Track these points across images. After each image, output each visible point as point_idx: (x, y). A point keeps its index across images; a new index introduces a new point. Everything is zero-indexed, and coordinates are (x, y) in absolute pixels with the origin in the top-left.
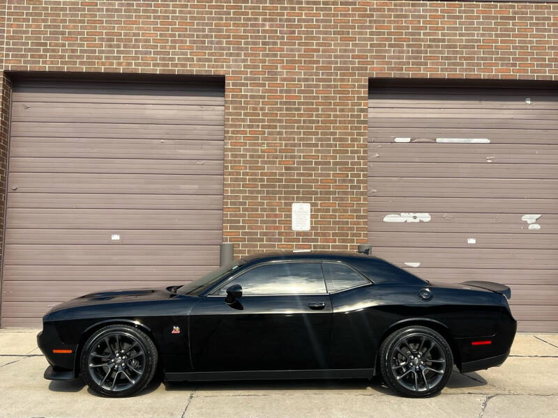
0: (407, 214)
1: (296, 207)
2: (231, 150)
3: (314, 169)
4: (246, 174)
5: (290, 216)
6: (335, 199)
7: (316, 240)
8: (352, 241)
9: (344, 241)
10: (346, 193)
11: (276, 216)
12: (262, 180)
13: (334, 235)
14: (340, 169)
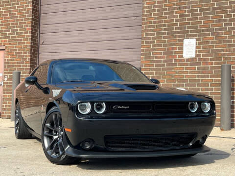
1: (186, 42)
2: (146, 8)
3: (198, 14)
4: (155, 22)
5: (182, 48)
6: (213, 34)
7: (199, 64)
8: (224, 63)
11: (173, 49)
13: (212, 59)
14: (217, 13)
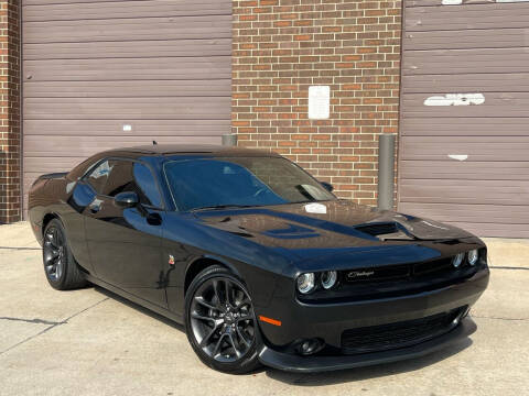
0: (454, 95)
1: (313, 91)
2: (239, 26)
3: (334, 44)
4: (255, 53)
5: (306, 102)
6: (359, 80)
7: (336, 130)
8: (378, 130)
9: (369, 130)
10: (373, 72)
11: (290, 102)
12: (274, 60)
13: (357, 123)
14: (367, 43)
